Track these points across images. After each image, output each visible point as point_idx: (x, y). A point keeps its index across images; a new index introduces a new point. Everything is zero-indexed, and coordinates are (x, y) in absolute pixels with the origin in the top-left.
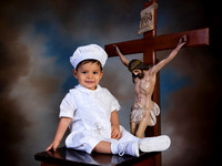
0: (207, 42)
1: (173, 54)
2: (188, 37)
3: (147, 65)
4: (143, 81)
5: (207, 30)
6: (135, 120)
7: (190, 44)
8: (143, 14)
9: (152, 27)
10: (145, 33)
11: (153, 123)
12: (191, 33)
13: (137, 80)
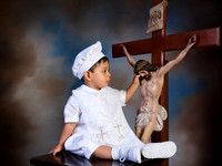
0: (217, 42)
1: (182, 54)
2: (198, 37)
3: (154, 66)
4: (150, 83)
5: (218, 30)
6: (140, 124)
7: (200, 45)
8: (151, 12)
9: (161, 26)
10: (154, 33)
11: (160, 128)
12: (202, 32)
13: (144, 81)
